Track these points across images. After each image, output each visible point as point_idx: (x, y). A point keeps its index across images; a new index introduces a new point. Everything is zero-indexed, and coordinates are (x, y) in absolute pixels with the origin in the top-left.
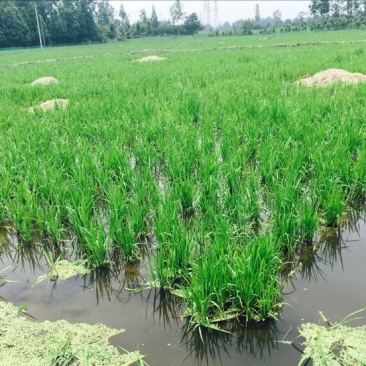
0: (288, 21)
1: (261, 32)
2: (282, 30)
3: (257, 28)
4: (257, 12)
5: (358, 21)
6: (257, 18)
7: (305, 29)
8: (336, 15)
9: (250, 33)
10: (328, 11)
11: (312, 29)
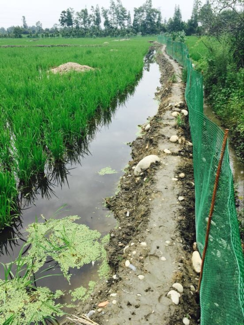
0: (47, 30)
1: (28, 37)
2: (42, 36)
3: (25, 33)
4: (24, 22)
5: (91, 32)
6: (25, 26)
7: (58, 36)
8: (77, 27)
9: (20, 37)
10: (72, 24)
11: (63, 36)
